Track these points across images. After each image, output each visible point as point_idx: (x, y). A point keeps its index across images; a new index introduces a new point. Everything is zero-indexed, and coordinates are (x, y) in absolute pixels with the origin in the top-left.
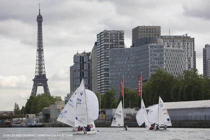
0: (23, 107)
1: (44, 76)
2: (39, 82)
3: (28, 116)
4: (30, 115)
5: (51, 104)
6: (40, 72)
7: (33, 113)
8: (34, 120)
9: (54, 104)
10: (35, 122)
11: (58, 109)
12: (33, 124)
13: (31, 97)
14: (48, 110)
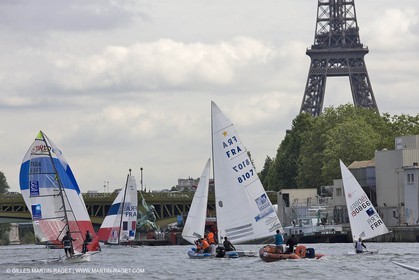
0: (268, 160)
1: (354, 33)
2: (333, 61)
3: (286, 197)
4: (294, 194)
5: (380, 147)
6: (336, 21)
7: (308, 185)
8: (313, 214)
9: (392, 147)
10: (315, 221)
11: (406, 169)
12: (309, 230)
13: (300, 123)
14: (369, 174)
